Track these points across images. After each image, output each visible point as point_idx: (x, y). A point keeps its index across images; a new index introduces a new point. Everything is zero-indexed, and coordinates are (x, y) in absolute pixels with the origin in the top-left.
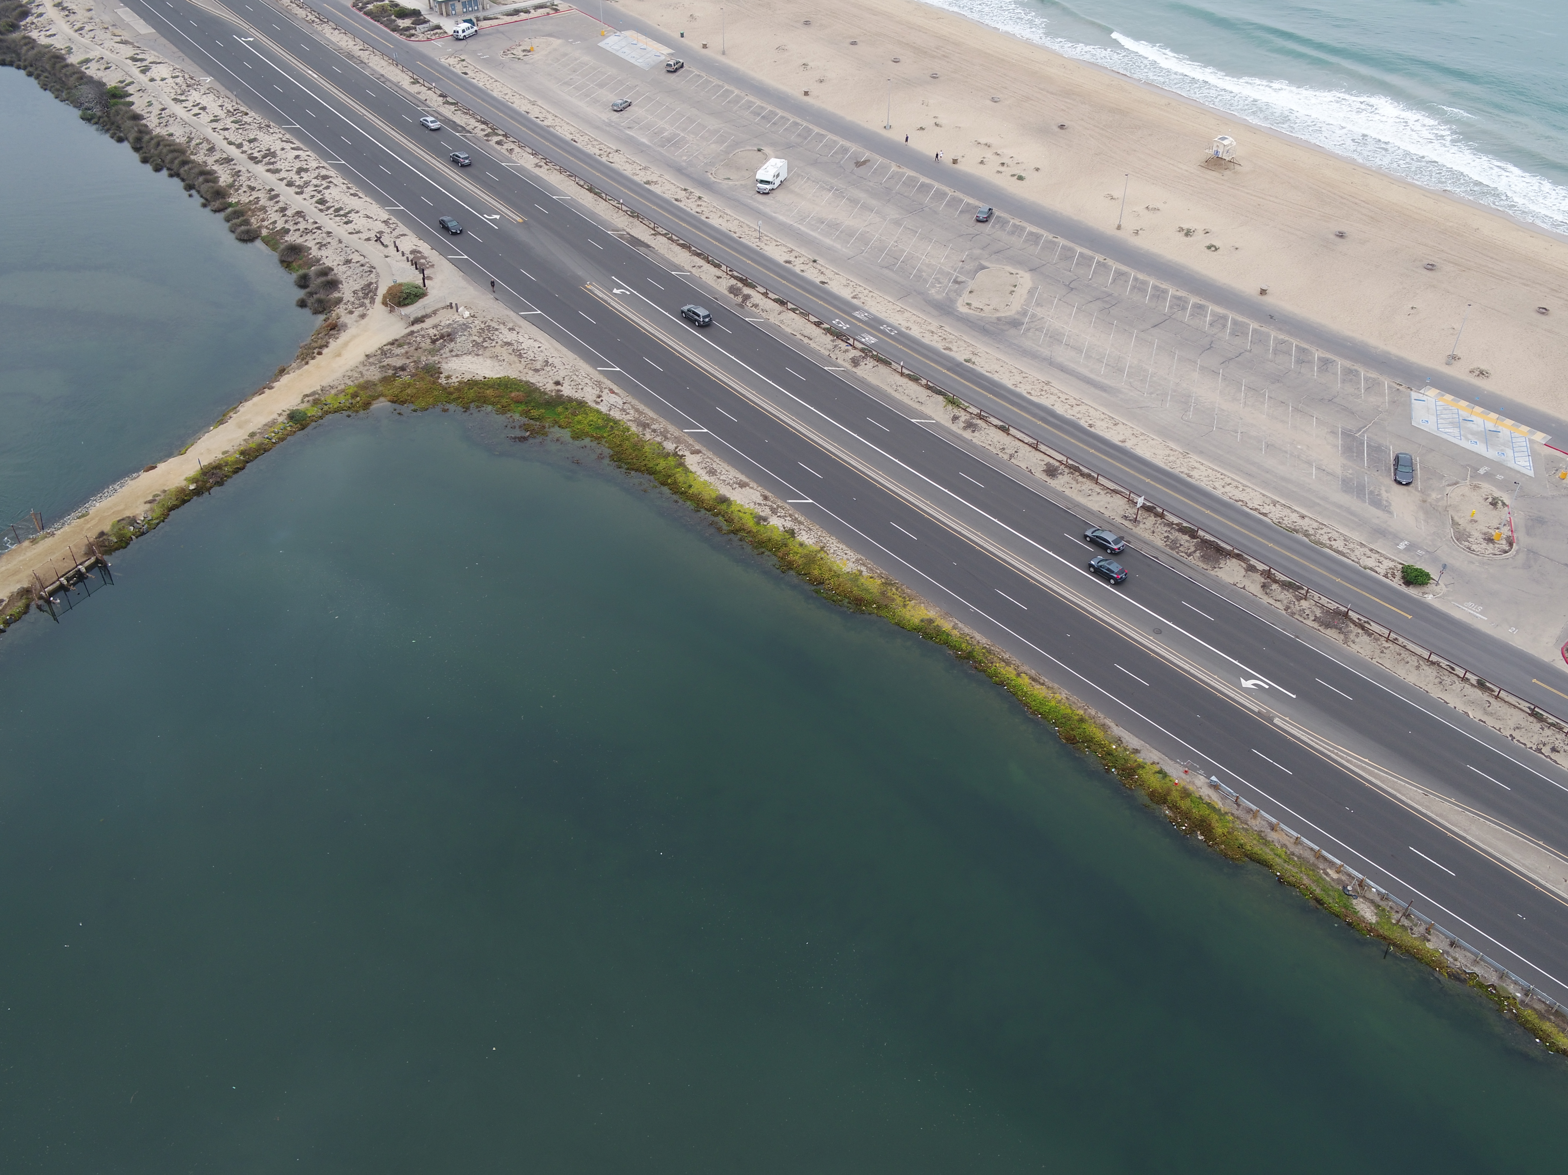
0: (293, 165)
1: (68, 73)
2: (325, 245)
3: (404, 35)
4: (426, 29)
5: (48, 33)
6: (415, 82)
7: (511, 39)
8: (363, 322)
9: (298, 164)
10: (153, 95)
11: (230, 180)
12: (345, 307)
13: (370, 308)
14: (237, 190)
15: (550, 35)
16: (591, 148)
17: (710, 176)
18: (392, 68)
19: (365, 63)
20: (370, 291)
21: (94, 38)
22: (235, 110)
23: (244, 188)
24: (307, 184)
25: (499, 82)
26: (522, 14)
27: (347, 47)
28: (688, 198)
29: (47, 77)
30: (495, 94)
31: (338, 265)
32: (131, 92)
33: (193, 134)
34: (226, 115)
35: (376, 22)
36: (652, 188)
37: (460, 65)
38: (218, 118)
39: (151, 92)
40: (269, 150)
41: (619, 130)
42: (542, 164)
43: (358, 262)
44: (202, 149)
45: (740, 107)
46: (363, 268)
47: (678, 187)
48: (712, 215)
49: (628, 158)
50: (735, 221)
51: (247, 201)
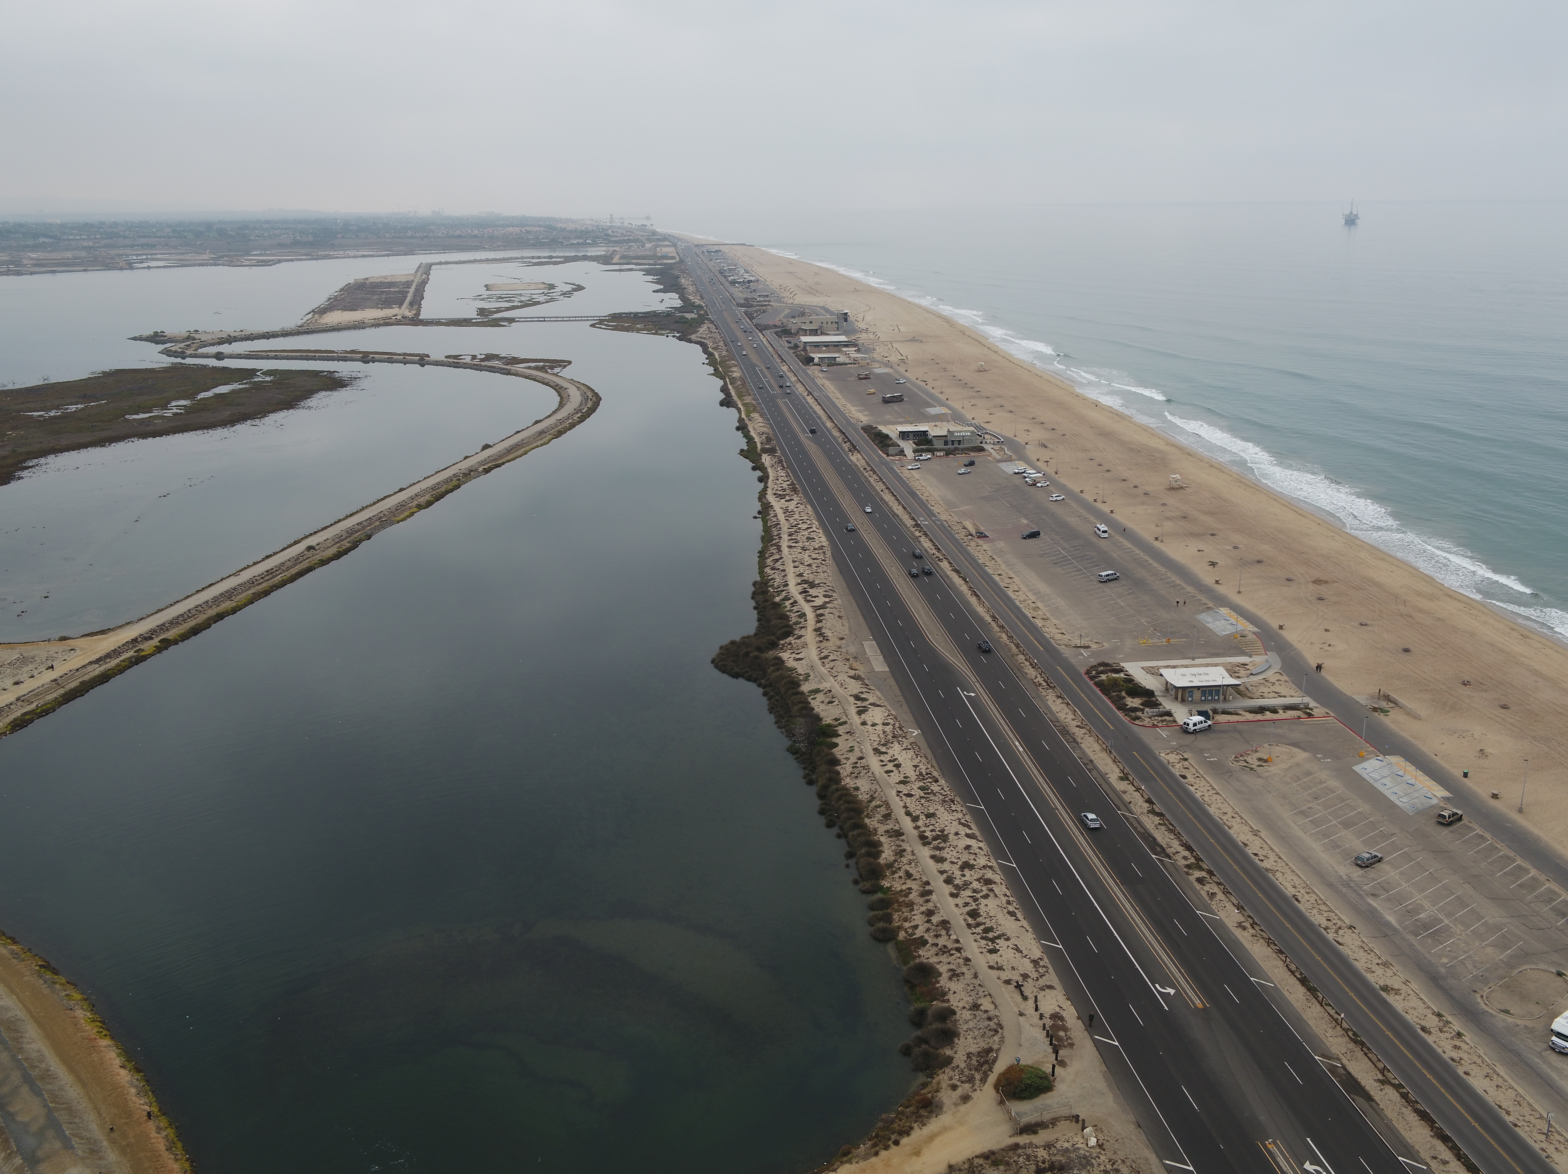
0: (960, 856)
1: (795, 701)
2: (958, 975)
3: (1129, 717)
4: (1155, 714)
5: (798, 656)
6: (1124, 778)
7: (1247, 742)
8: (963, 1108)
9: (965, 857)
10: (858, 740)
11: (892, 858)
12: (951, 1073)
13: (978, 1089)
14: (894, 873)
15: (1296, 745)
16: (1317, 915)
17: (1479, 1000)
18: (1104, 755)
19: (1077, 743)
20: (986, 1062)
21: (832, 669)
22: (927, 774)
23: (901, 873)
24: (966, 885)
25: (1220, 795)
26: (1267, 713)
27: (1064, 721)
28: (1441, 1031)
29: (777, 700)
30: (1212, 810)
31: (964, 1008)
32: (840, 732)
33: (877, 793)
34: (917, 777)
35: (1104, 696)
36: (1390, 999)
37: (1180, 764)
38: (908, 779)
39: (857, 737)
40: (942, 831)
41: (1360, 895)
42: (1247, 925)
43: (986, 1011)
44: (878, 813)
45: (1536, 897)
46: (989, 1023)
47: (1429, 1007)
48: (1474, 1070)
49: (1363, 942)
50: (1510, 1090)
51: (898, 889)
